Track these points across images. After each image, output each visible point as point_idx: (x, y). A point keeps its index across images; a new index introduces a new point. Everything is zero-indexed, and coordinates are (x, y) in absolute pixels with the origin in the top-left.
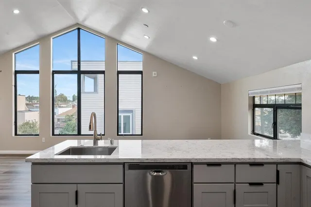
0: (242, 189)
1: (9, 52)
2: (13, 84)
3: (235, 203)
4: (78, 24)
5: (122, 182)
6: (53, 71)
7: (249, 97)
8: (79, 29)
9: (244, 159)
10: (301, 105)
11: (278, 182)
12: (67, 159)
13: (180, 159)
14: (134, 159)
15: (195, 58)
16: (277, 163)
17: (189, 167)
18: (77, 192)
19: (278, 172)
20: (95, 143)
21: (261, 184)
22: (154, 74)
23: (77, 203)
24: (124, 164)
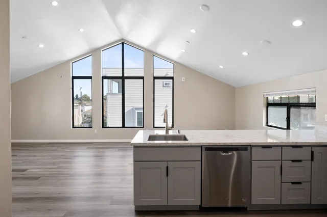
0: (286, 164)
1: (68, 61)
2: (71, 87)
3: (281, 175)
4: (123, 39)
5: (200, 160)
6: (102, 77)
7: (264, 98)
8: (123, 43)
9: (289, 143)
10: (315, 104)
11: (312, 160)
12: (161, 143)
13: (243, 143)
14: (209, 143)
15: (221, 67)
16: (312, 146)
17: (249, 148)
18: (167, 167)
19: (312, 152)
20: (167, 132)
21: (300, 161)
22: (183, 79)
23: (167, 175)
24: (201, 146)
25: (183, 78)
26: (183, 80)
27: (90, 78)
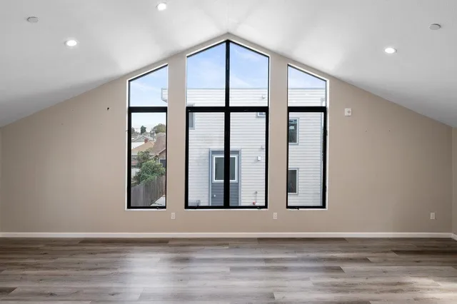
1: (122, 78)
4: (228, 34)
6: (188, 108)
8: (228, 42)
25: (346, 110)
26: (346, 114)
27: (164, 110)
